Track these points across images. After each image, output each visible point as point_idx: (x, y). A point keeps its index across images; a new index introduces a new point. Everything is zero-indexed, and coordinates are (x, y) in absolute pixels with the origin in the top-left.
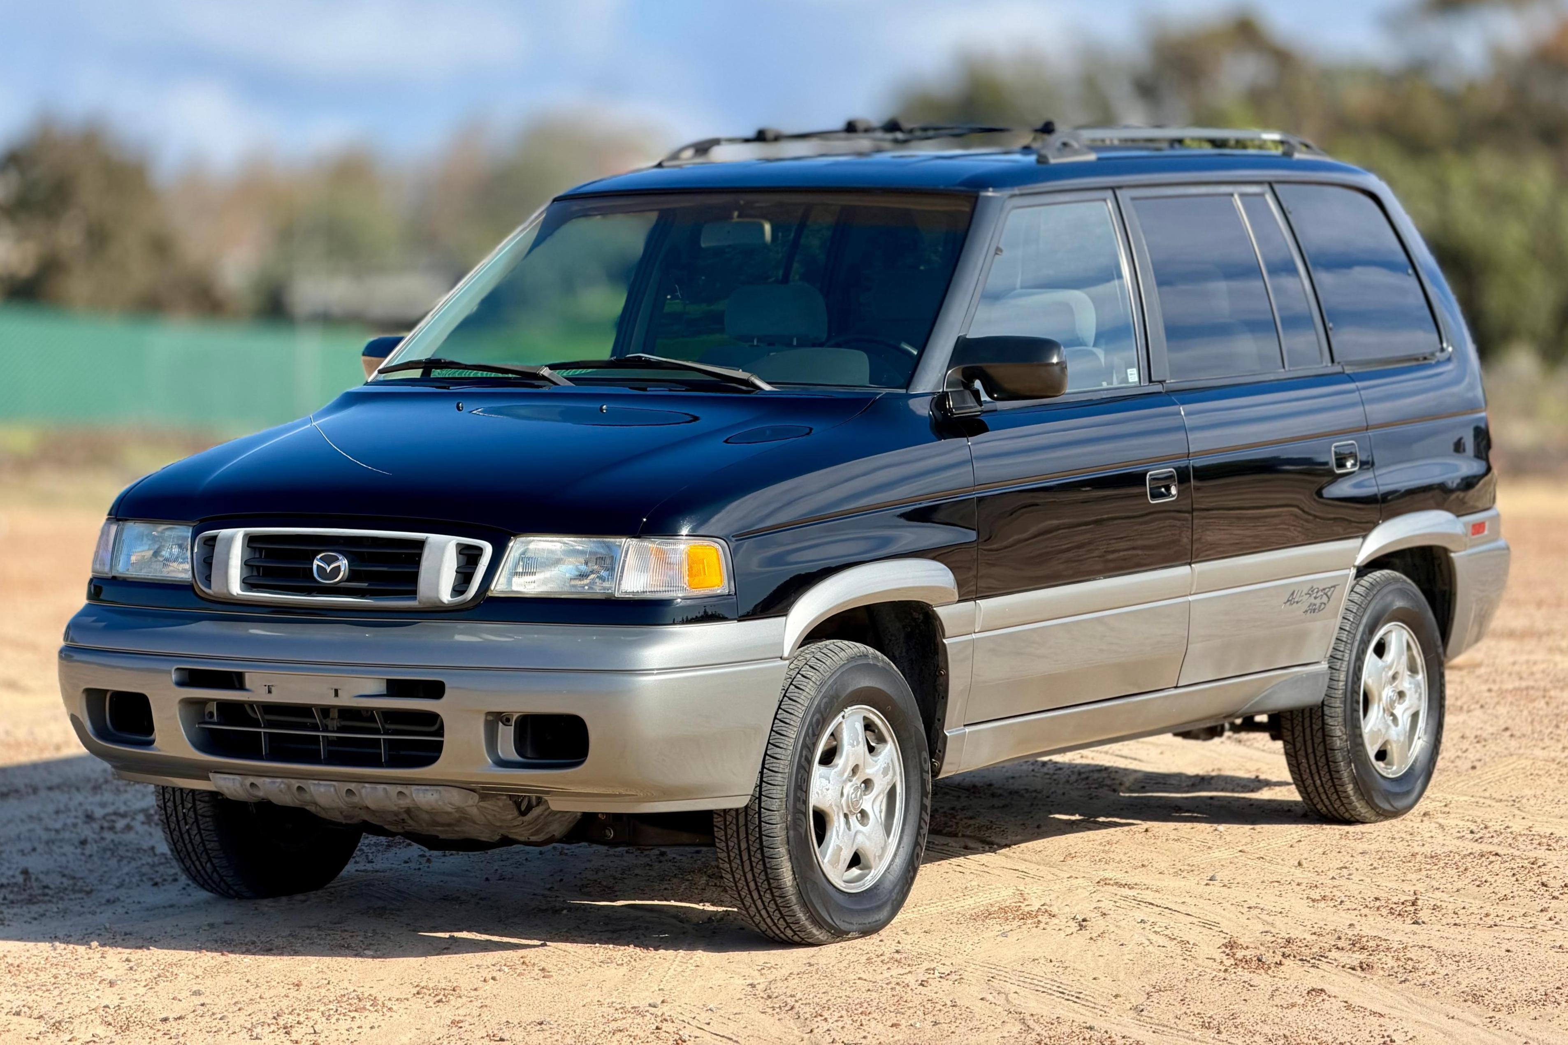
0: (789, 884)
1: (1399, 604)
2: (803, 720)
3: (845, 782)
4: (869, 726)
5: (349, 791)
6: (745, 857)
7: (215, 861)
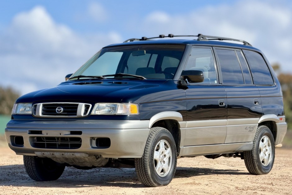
0: (150, 174)
1: (266, 132)
2: (153, 141)
3: (161, 155)
4: (165, 144)
5: (62, 154)
6: (141, 168)
7: (35, 173)
